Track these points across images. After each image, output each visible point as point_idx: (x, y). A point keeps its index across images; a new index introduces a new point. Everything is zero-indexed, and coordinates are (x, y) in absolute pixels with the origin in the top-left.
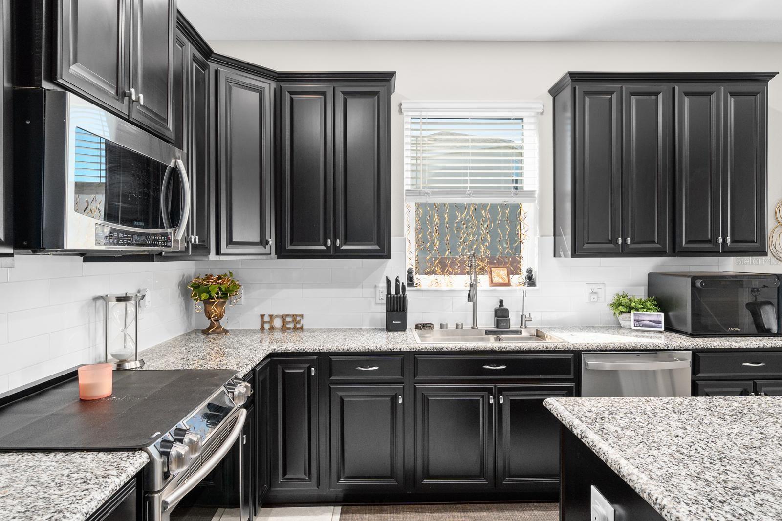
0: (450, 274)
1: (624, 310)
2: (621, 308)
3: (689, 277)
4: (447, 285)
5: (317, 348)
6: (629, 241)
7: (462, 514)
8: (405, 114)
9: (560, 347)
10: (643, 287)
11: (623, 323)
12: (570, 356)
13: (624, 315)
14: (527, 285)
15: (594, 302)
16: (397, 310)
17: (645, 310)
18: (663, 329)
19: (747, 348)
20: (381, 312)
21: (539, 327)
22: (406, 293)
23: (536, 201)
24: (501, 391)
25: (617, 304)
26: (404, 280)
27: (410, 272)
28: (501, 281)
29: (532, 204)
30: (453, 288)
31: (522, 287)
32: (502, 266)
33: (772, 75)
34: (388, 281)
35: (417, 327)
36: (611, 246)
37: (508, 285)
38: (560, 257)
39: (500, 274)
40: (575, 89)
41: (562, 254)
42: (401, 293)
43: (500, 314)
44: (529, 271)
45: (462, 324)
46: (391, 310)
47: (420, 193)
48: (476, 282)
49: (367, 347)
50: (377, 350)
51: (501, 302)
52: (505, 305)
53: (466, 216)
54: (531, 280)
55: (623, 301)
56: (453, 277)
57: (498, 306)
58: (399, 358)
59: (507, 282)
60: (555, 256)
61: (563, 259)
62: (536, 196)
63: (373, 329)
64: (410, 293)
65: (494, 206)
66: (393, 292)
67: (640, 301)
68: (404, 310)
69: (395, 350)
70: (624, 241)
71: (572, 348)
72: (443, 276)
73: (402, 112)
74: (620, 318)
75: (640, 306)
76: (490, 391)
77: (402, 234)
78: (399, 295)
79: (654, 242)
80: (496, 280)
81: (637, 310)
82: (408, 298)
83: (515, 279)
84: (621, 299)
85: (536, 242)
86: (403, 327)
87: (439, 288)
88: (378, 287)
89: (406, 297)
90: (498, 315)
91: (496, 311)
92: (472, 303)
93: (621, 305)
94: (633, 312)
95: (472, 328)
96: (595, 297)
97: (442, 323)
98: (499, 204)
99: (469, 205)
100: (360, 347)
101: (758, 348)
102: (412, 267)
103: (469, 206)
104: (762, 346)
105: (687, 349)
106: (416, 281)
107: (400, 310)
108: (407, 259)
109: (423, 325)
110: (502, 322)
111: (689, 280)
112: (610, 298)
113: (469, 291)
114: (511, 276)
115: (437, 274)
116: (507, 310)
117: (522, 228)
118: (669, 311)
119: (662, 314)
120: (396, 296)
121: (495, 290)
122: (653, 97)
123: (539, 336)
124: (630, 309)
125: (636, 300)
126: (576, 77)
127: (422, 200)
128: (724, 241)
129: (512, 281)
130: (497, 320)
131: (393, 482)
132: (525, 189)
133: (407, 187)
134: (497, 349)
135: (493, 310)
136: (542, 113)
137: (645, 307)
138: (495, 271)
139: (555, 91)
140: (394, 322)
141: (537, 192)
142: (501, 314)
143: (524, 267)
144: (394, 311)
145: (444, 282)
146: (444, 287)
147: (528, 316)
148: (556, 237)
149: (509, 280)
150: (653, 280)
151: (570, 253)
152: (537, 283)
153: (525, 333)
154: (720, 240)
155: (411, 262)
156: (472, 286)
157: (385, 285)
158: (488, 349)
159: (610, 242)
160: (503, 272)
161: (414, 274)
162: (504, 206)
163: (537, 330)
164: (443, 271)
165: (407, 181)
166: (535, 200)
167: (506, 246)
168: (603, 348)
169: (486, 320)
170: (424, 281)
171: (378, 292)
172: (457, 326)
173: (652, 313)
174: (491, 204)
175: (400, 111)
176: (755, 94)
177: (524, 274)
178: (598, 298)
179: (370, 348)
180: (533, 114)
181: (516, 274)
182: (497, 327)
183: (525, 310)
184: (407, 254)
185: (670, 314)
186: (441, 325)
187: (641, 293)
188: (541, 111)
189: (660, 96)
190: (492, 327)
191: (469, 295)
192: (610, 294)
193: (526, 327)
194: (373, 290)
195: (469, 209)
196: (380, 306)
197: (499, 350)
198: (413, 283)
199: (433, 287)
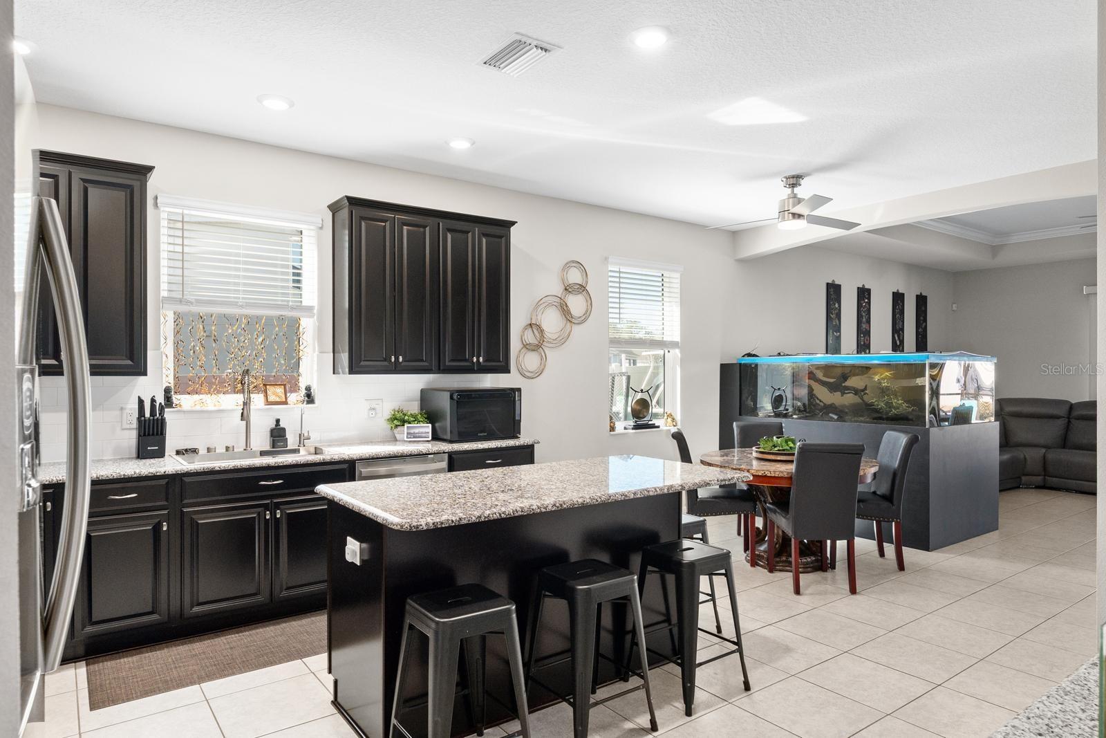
0: (219, 392)
1: (398, 424)
2: (395, 422)
3: (448, 391)
4: (215, 406)
5: (55, 479)
6: (401, 359)
7: (237, 635)
8: (162, 209)
9: (336, 458)
10: (417, 403)
11: (398, 436)
12: (345, 466)
13: (399, 428)
14: (305, 403)
15: (373, 417)
16: (153, 434)
17: (416, 422)
18: (430, 438)
19: (489, 449)
20: (130, 438)
21: (318, 445)
22: (165, 416)
23: (315, 317)
24: (277, 506)
25: (393, 419)
26: (160, 399)
27: (167, 391)
28: (278, 400)
29: (311, 320)
30: (221, 408)
31: (300, 405)
32: (280, 383)
33: (513, 223)
34: (141, 402)
35: (178, 453)
36: (386, 363)
37: (285, 403)
38: (339, 373)
39: (276, 393)
40: (352, 212)
41: (340, 370)
42: (158, 415)
43: (276, 434)
44: (308, 389)
45: (233, 447)
46: (145, 435)
47: (181, 301)
48: (250, 401)
49: (122, 473)
50: (135, 476)
51: (278, 421)
52: (282, 425)
53: (237, 329)
54: (309, 398)
55: (398, 416)
56: (221, 395)
57: (274, 426)
58: (163, 482)
59: (284, 400)
60: (334, 373)
61: (341, 375)
62: (315, 311)
63: (120, 459)
64: (169, 415)
65: (269, 319)
66: (147, 414)
67: (412, 415)
68: (162, 434)
69: (158, 474)
70: (397, 359)
71: (347, 458)
72: (209, 395)
73: (157, 206)
74: (396, 431)
75: (412, 419)
76: (266, 507)
77: (158, 348)
78: (156, 418)
79: (422, 360)
80: (272, 398)
81: (410, 423)
82: (167, 420)
83: (293, 397)
84: (396, 413)
85: (316, 359)
86: (160, 454)
87: (205, 408)
88: (125, 409)
89: (165, 419)
90: (274, 434)
91: (272, 431)
92: (244, 422)
93: (396, 419)
94: (406, 425)
95: (245, 450)
96: (373, 412)
97: (208, 446)
98: (275, 317)
99: (241, 316)
100: (114, 474)
101: (497, 448)
102: (169, 385)
103: (241, 318)
104: (499, 446)
105: (444, 453)
106: (175, 401)
107: (157, 434)
108: (164, 376)
109: (186, 450)
110: (278, 441)
111: (449, 393)
112: (387, 414)
113: (243, 409)
114: (288, 395)
115: (202, 394)
116: (284, 429)
117: (301, 343)
118: (435, 423)
119: (430, 425)
120: (152, 418)
121: (270, 409)
122: (422, 229)
123: (317, 451)
124: (403, 422)
125: (409, 414)
126: (353, 201)
127: (182, 308)
128: (478, 360)
129: (289, 400)
130: (273, 440)
131: (155, 617)
132: (304, 304)
133: (164, 294)
134: (273, 465)
135: (269, 430)
136: (321, 228)
137: (416, 420)
138: (270, 390)
139: (334, 208)
140: (149, 448)
141: (316, 308)
142: (278, 434)
143: (303, 384)
144: (149, 435)
145: (210, 401)
146: (211, 408)
147: (306, 435)
148: (336, 355)
149: (286, 398)
150: (425, 395)
151: (347, 370)
152: (316, 400)
153: (303, 451)
154: (475, 359)
155: (169, 380)
156: (246, 404)
157: (137, 406)
158: (264, 465)
159: (385, 360)
160: (280, 390)
161: (173, 393)
162: (281, 319)
163: (316, 448)
164: (209, 390)
165: (164, 286)
166: (313, 317)
167: (283, 362)
168: (375, 456)
169: (261, 440)
170: (184, 401)
171: (125, 415)
172: (227, 448)
173: (422, 425)
174: (266, 317)
175: (156, 205)
176: (501, 237)
177: (303, 392)
178: (376, 414)
179: (126, 474)
180: (312, 227)
181: (295, 391)
182: (273, 448)
183: (303, 429)
184: (164, 370)
185: (437, 425)
186: (208, 448)
187: (415, 408)
188: (321, 226)
189: (427, 229)
190: (267, 448)
191: (242, 414)
192: (387, 410)
193: (304, 446)
194: (118, 413)
195: (241, 321)
196: (127, 432)
197: (276, 465)
198: (172, 403)
199: (198, 408)
